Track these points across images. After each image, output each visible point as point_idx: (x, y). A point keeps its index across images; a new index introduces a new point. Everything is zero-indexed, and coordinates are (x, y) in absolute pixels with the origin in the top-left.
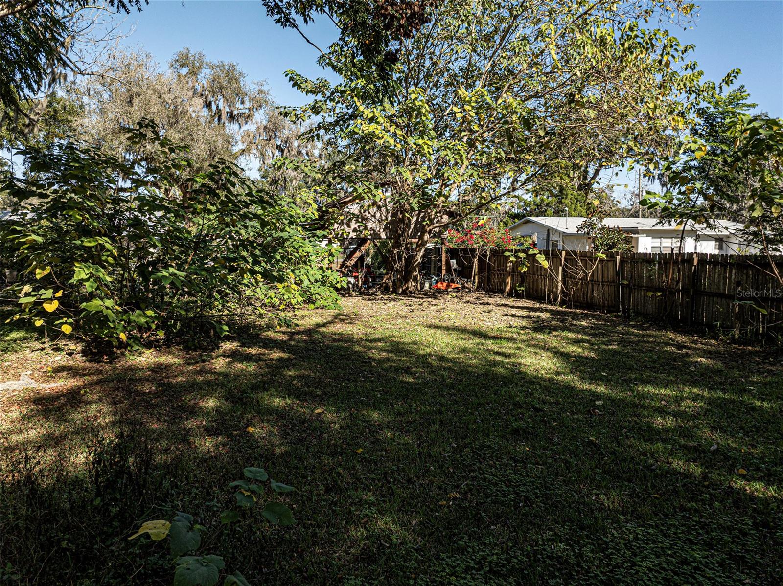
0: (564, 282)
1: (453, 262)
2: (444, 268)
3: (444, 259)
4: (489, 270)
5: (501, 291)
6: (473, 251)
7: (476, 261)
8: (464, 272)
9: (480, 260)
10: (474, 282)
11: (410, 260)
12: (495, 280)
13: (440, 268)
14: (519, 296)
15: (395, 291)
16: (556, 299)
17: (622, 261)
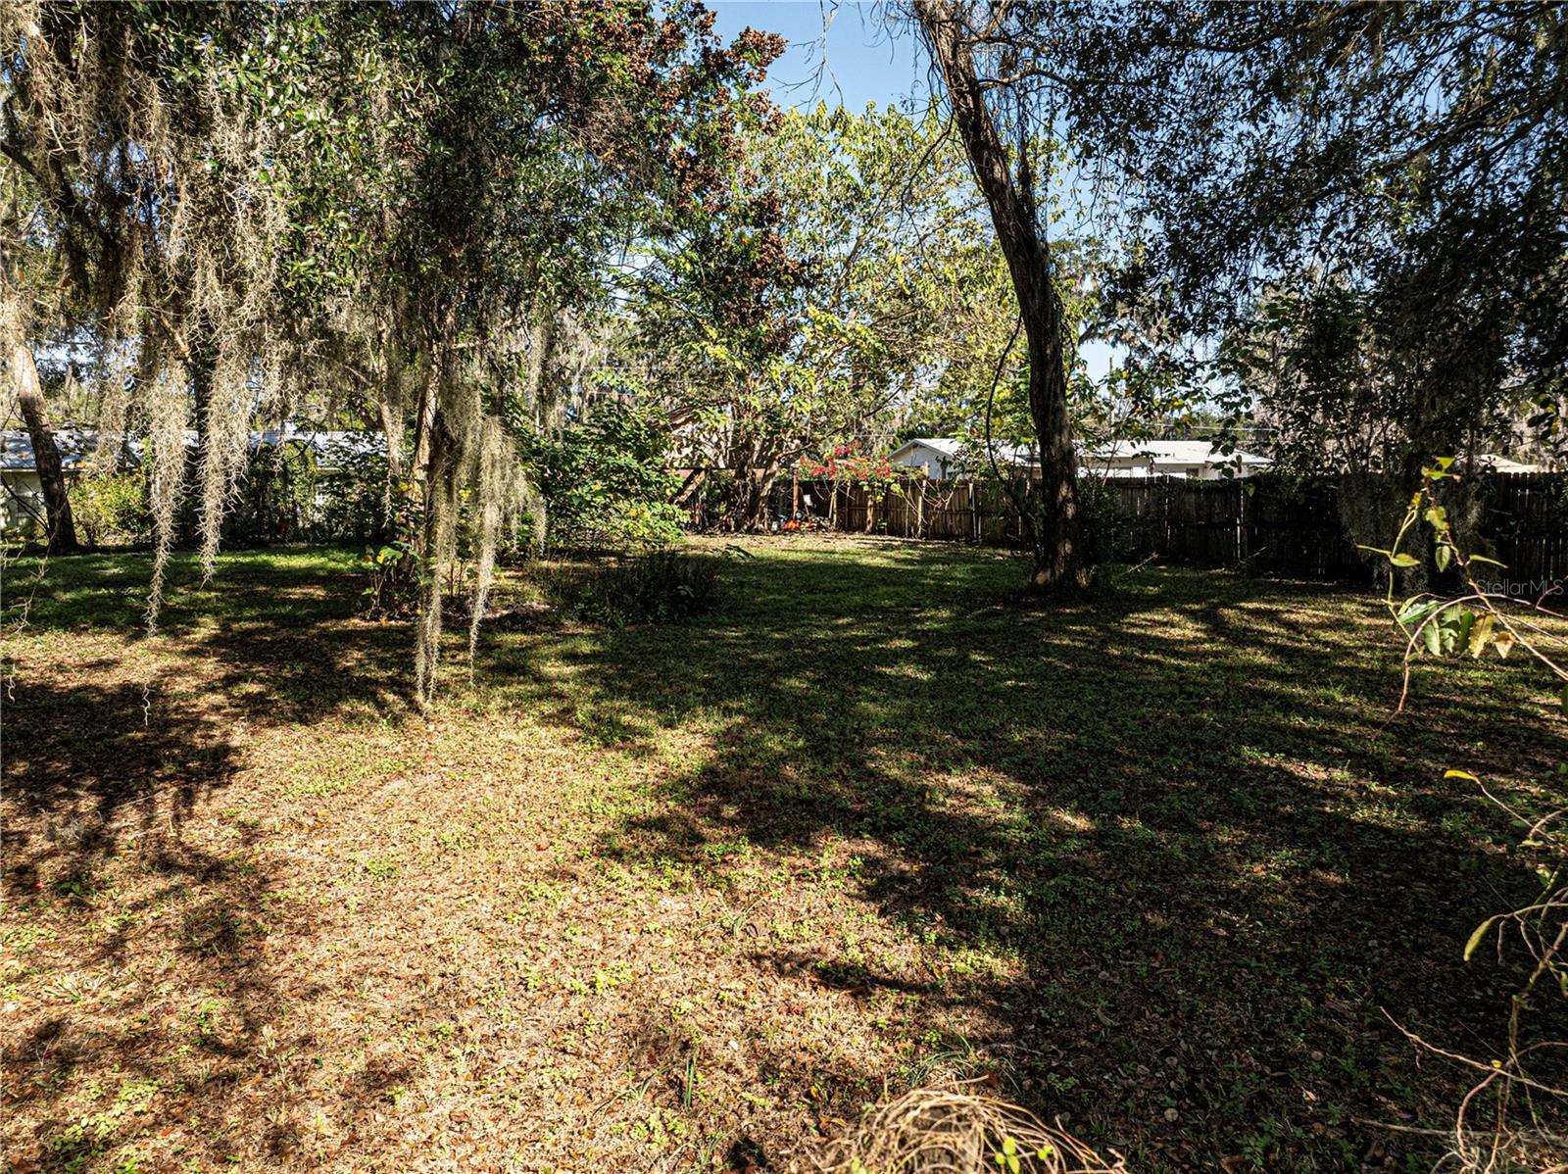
0: (925, 514)
1: (807, 499)
2: (796, 503)
3: (795, 493)
4: (850, 504)
5: (862, 529)
6: (831, 483)
7: (834, 494)
8: (821, 509)
9: (839, 493)
10: (831, 521)
11: (756, 493)
12: (857, 517)
13: (791, 505)
14: (881, 533)
15: (738, 529)
16: (916, 531)
17: (975, 489)
